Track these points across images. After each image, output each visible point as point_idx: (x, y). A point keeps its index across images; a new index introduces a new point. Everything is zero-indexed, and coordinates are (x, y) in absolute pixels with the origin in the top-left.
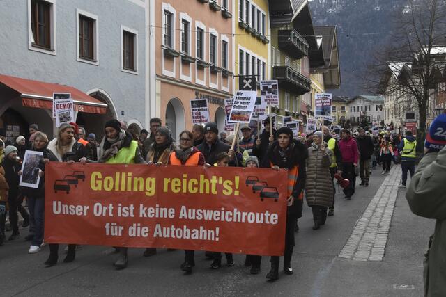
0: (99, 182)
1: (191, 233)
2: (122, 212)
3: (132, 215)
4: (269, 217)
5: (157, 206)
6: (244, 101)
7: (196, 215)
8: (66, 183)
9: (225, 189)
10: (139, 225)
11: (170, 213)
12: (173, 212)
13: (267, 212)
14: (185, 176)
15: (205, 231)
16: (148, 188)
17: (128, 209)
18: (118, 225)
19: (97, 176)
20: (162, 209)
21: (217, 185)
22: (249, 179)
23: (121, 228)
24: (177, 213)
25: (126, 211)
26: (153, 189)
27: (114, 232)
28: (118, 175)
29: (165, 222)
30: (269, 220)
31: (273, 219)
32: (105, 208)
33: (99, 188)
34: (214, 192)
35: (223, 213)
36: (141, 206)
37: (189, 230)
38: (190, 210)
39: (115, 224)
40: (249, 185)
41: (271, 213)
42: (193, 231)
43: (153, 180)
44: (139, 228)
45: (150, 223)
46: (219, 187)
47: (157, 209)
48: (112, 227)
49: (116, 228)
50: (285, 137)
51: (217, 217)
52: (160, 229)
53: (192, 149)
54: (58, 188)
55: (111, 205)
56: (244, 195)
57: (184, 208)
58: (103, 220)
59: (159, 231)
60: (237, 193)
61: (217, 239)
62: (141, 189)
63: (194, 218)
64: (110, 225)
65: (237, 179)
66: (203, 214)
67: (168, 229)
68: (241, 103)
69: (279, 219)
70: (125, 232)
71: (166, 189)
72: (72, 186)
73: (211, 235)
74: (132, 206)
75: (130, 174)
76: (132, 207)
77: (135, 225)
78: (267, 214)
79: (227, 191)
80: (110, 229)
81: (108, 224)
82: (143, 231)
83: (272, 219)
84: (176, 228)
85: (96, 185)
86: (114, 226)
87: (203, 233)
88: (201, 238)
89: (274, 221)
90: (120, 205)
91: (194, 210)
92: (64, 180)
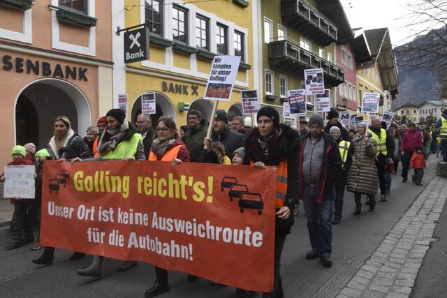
1: (163, 248)
2: (102, 217)
3: (112, 221)
4: (251, 236)
5: (131, 210)
6: (224, 70)
7: (167, 225)
8: (55, 183)
9: (196, 194)
10: (117, 232)
12: (147, 219)
13: (248, 229)
14: (155, 174)
15: (177, 246)
16: (124, 189)
17: (107, 213)
18: (100, 231)
19: (79, 176)
20: (137, 214)
21: (187, 187)
22: (226, 180)
23: (103, 234)
24: (150, 221)
25: (106, 215)
26: (126, 189)
27: (96, 239)
28: (97, 173)
29: (141, 230)
30: (251, 240)
31: (256, 239)
32: (88, 211)
34: (185, 198)
35: (195, 225)
36: (119, 209)
37: (160, 243)
38: (160, 218)
39: (97, 230)
40: (225, 189)
41: (253, 230)
42: (164, 245)
43: (128, 179)
44: (117, 235)
45: (125, 230)
47: (131, 214)
48: (94, 233)
49: (98, 233)
50: (266, 121)
51: (189, 230)
52: (135, 239)
53: (172, 141)
54: (52, 188)
55: (93, 208)
56: (219, 204)
57: (156, 214)
58: (85, 224)
60: (210, 200)
61: (191, 259)
62: (119, 190)
63: (164, 228)
64: (92, 231)
65: (211, 179)
66: (173, 224)
67: (144, 238)
69: (264, 240)
70: (106, 239)
72: (61, 186)
73: (184, 252)
74: (111, 209)
75: (107, 173)
76: (111, 211)
77: (114, 231)
78: (248, 231)
79: (198, 196)
80: (92, 235)
81: (90, 229)
82: (120, 240)
83: (254, 239)
84: (150, 238)
85: (79, 185)
86: (96, 231)
87: (175, 248)
88: (173, 255)
89: (257, 242)
90: (100, 208)
91: (164, 219)
92: (55, 180)
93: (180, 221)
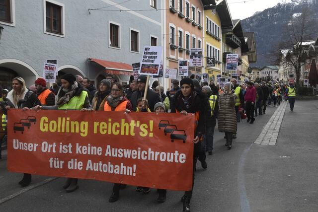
0: (46, 125)
1: (114, 168)
2: (63, 150)
3: (70, 152)
4: (178, 156)
5: (89, 145)
7: (118, 153)
8: (21, 125)
9: (141, 131)
10: (76, 160)
11: (98, 151)
12: (101, 150)
13: (176, 152)
14: (110, 120)
15: (125, 167)
16: (82, 130)
17: (67, 147)
18: (60, 160)
19: (44, 120)
20: (93, 148)
21: (135, 128)
22: (162, 122)
23: (62, 162)
24: (104, 151)
26: (86, 131)
27: (57, 165)
28: (60, 119)
29: (95, 159)
30: (178, 159)
31: (182, 158)
32: (50, 146)
33: (46, 130)
34: (133, 134)
35: (139, 152)
36: (77, 144)
37: (112, 166)
38: (113, 149)
39: (58, 159)
40: (161, 128)
41: (180, 153)
42: (116, 166)
43: (86, 124)
44: (76, 162)
45: (84, 158)
46: (137, 130)
47: (89, 148)
48: (55, 161)
49: (58, 162)
51: (134, 156)
52: (91, 164)
53: (122, 98)
54: (17, 129)
55: (54, 144)
56: (157, 137)
57: (109, 147)
58: (48, 155)
59: (90, 166)
60: (151, 135)
61: (134, 175)
62: (77, 131)
63: (116, 155)
64: (54, 160)
65: (151, 122)
66: (123, 152)
67: (97, 164)
68: (149, 57)
69: (187, 159)
70: (65, 165)
71: (95, 131)
72: (25, 128)
73: (129, 171)
74: (70, 144)
75: (68, 119)
76: (70, 146)
77: (72, 160)
78: (177, 153)
79: (144, 133)
80: (53, 163)
81: (52, 159)
82: (79, 165)
84: (103, 163)
85: (44, 127)
86: (56, 160)
87: (123, 169)
88: (121, 173)
89: (182, 160)
90: (61, 143)
91: (116, 149)
92: (20, 123)
93: (128, 150)
